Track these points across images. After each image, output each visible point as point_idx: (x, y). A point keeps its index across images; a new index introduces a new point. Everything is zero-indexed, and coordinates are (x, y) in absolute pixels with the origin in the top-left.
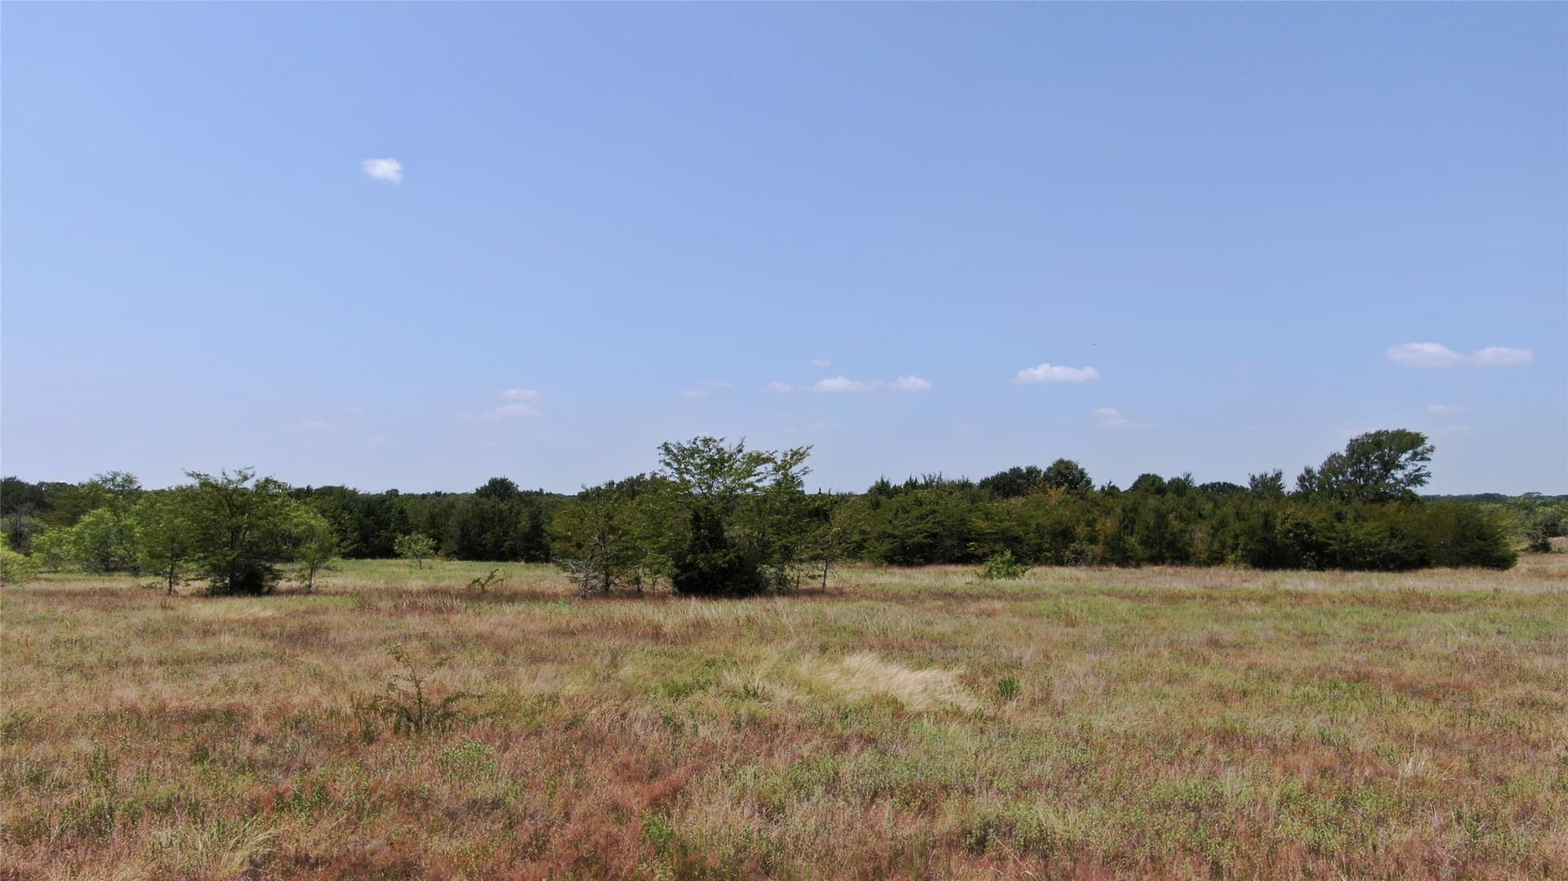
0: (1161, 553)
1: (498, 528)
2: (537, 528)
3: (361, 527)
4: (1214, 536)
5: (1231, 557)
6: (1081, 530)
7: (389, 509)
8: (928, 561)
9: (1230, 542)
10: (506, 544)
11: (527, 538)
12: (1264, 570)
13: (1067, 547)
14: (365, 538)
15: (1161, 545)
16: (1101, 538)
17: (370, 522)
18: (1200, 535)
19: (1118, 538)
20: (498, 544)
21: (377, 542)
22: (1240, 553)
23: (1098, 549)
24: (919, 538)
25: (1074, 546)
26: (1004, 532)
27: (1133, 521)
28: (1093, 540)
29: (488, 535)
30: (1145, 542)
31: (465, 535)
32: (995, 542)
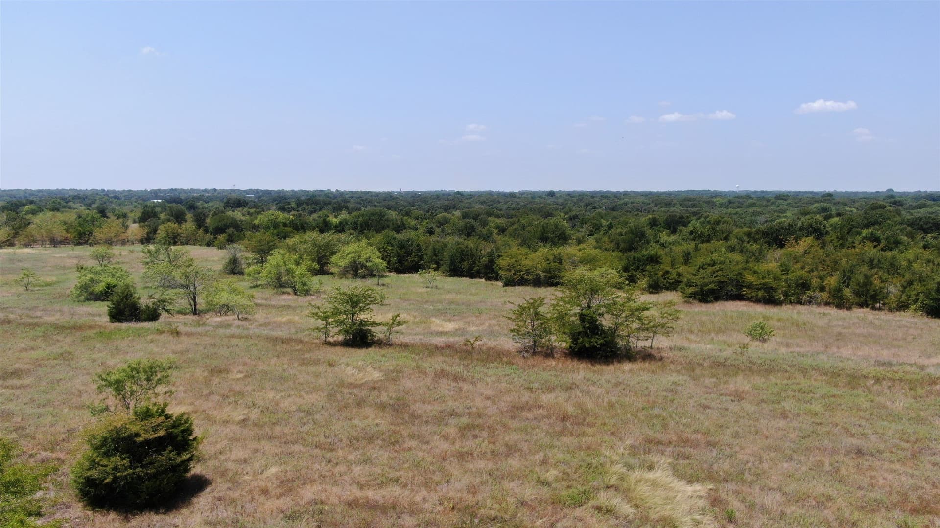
0: (866, 301)
1: (470, 260)
2: (492, 262)
3: (398, 255)
4: (903, 292)
5: (913, 307)
6: (815, 282)
7: (411, 245)
8: (717, 299)
9: (913, 298)
10: (475, 269)
11: (486, 266)
12: (935, 318)
13: (805, 293)
14: (400, 261)
15: (866, 295)
16: (827, 289)
17: (402, 253)
18: (893, 289)
19: (839, 290)
20: (471, 268)
21: (406, 263)
22: (919, 304)
23: (825, 295)
24: (712, 286)
25: (808, 293)
26: (764, 284)
27: (849, 278)
28: (822, 289)
29: (465, 263)
30: (857, 294)
31: (453, 262)
32: (759, 289)
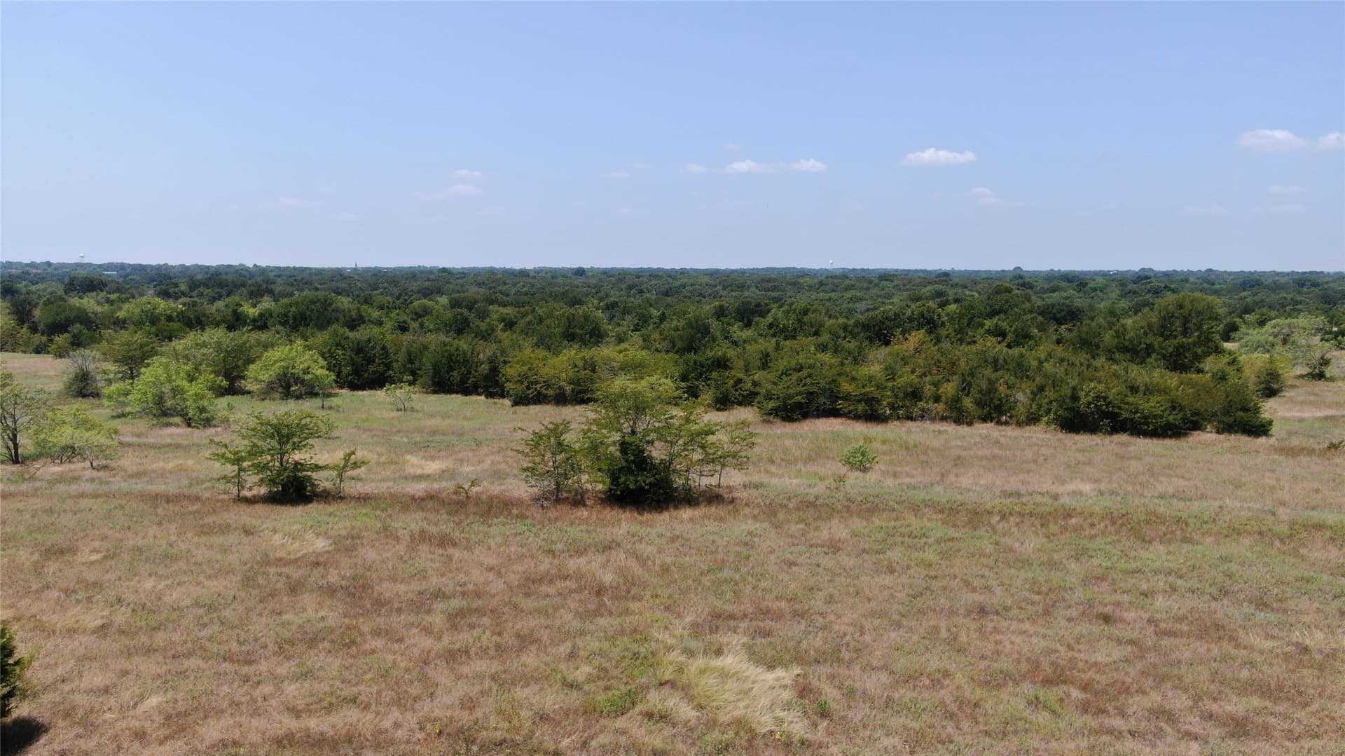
0: (990, 413)
1: (463, 369)
2: (494, 370)
3: (353, 363)
4: (1033, 400)
5: (1045, 419)
6: (928, 390)
7: (373, 348)
8: (805, 416)
9: (1045, 407)
10: (470, 381)
11: (486, 378)
12: (1070, 432)
13: (916, 405)
14: (356, 372)
15: (990, 406)
16: (943, 399)
17: (358, 359)
18: (1022, 397)
19: (957, 400)
20: (464, 380)
21: (366, 375)
22: (1052, 416)
23: (940, 407)
24: (799, 398)
25: (921, 404)
26: (864, 394)
27: (970, 384)
28: (937, 399)
29: (455, 373)
30: (979, 404)
31: (436, 372)
32: (859, 401)
